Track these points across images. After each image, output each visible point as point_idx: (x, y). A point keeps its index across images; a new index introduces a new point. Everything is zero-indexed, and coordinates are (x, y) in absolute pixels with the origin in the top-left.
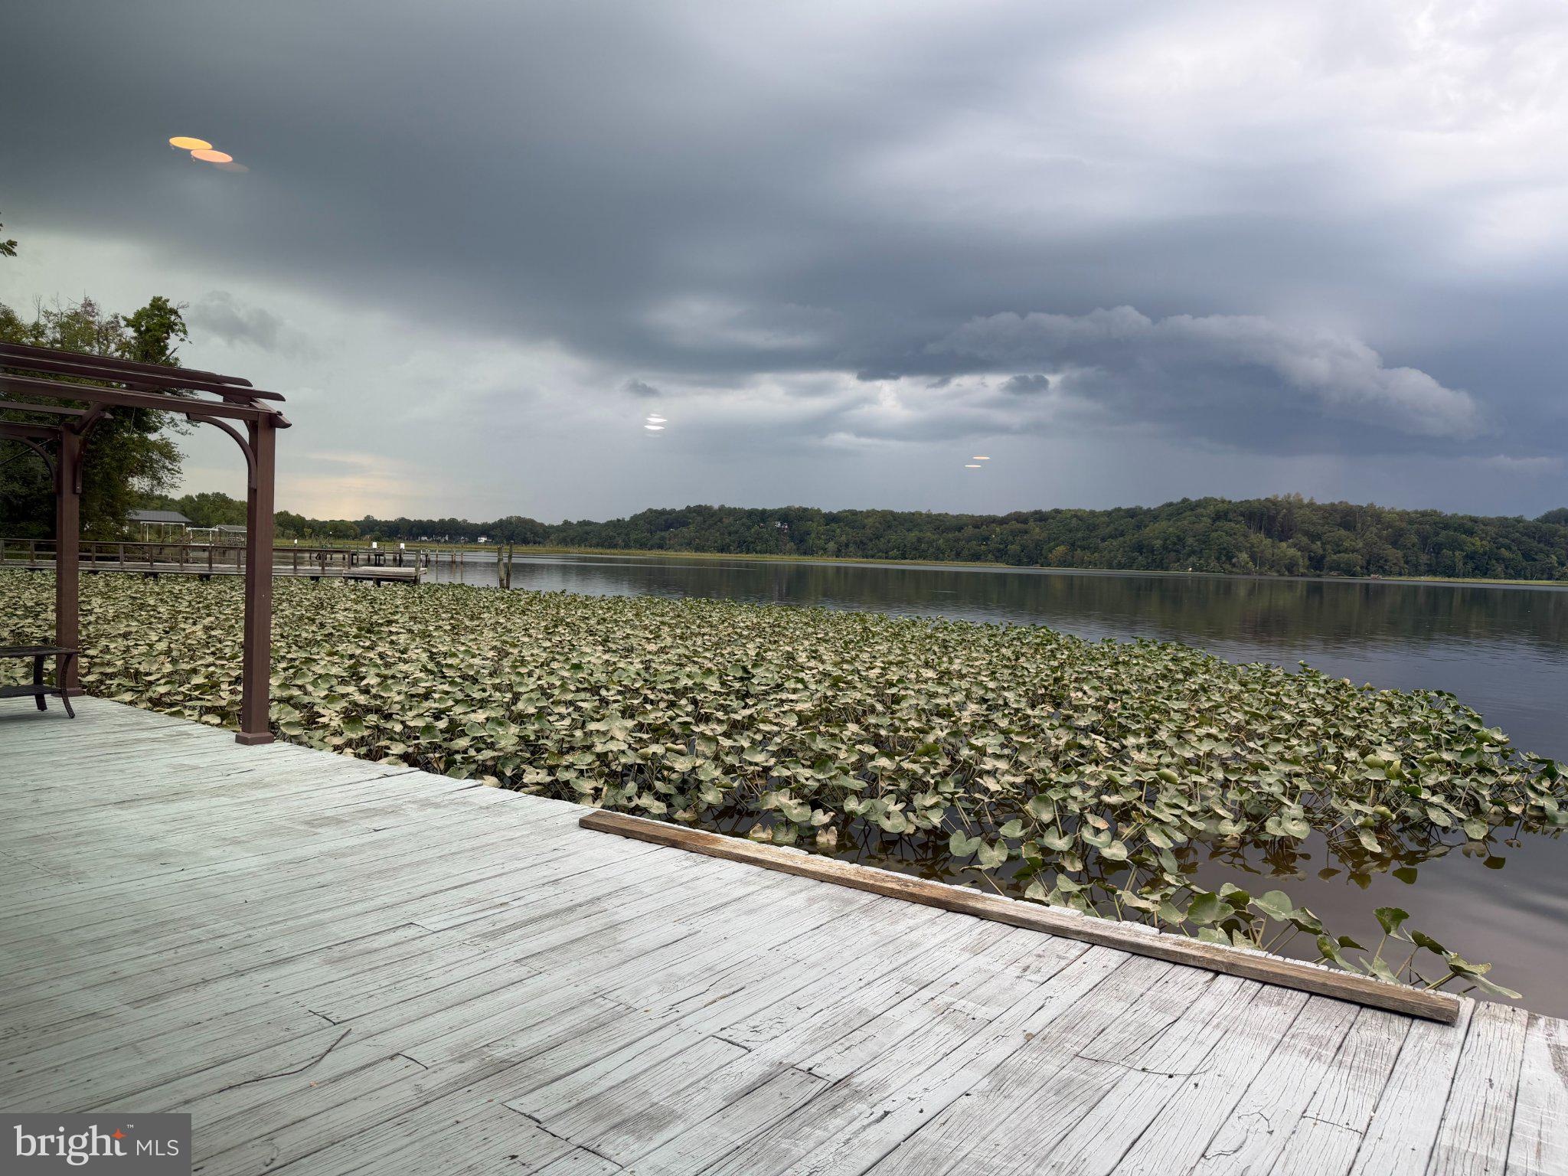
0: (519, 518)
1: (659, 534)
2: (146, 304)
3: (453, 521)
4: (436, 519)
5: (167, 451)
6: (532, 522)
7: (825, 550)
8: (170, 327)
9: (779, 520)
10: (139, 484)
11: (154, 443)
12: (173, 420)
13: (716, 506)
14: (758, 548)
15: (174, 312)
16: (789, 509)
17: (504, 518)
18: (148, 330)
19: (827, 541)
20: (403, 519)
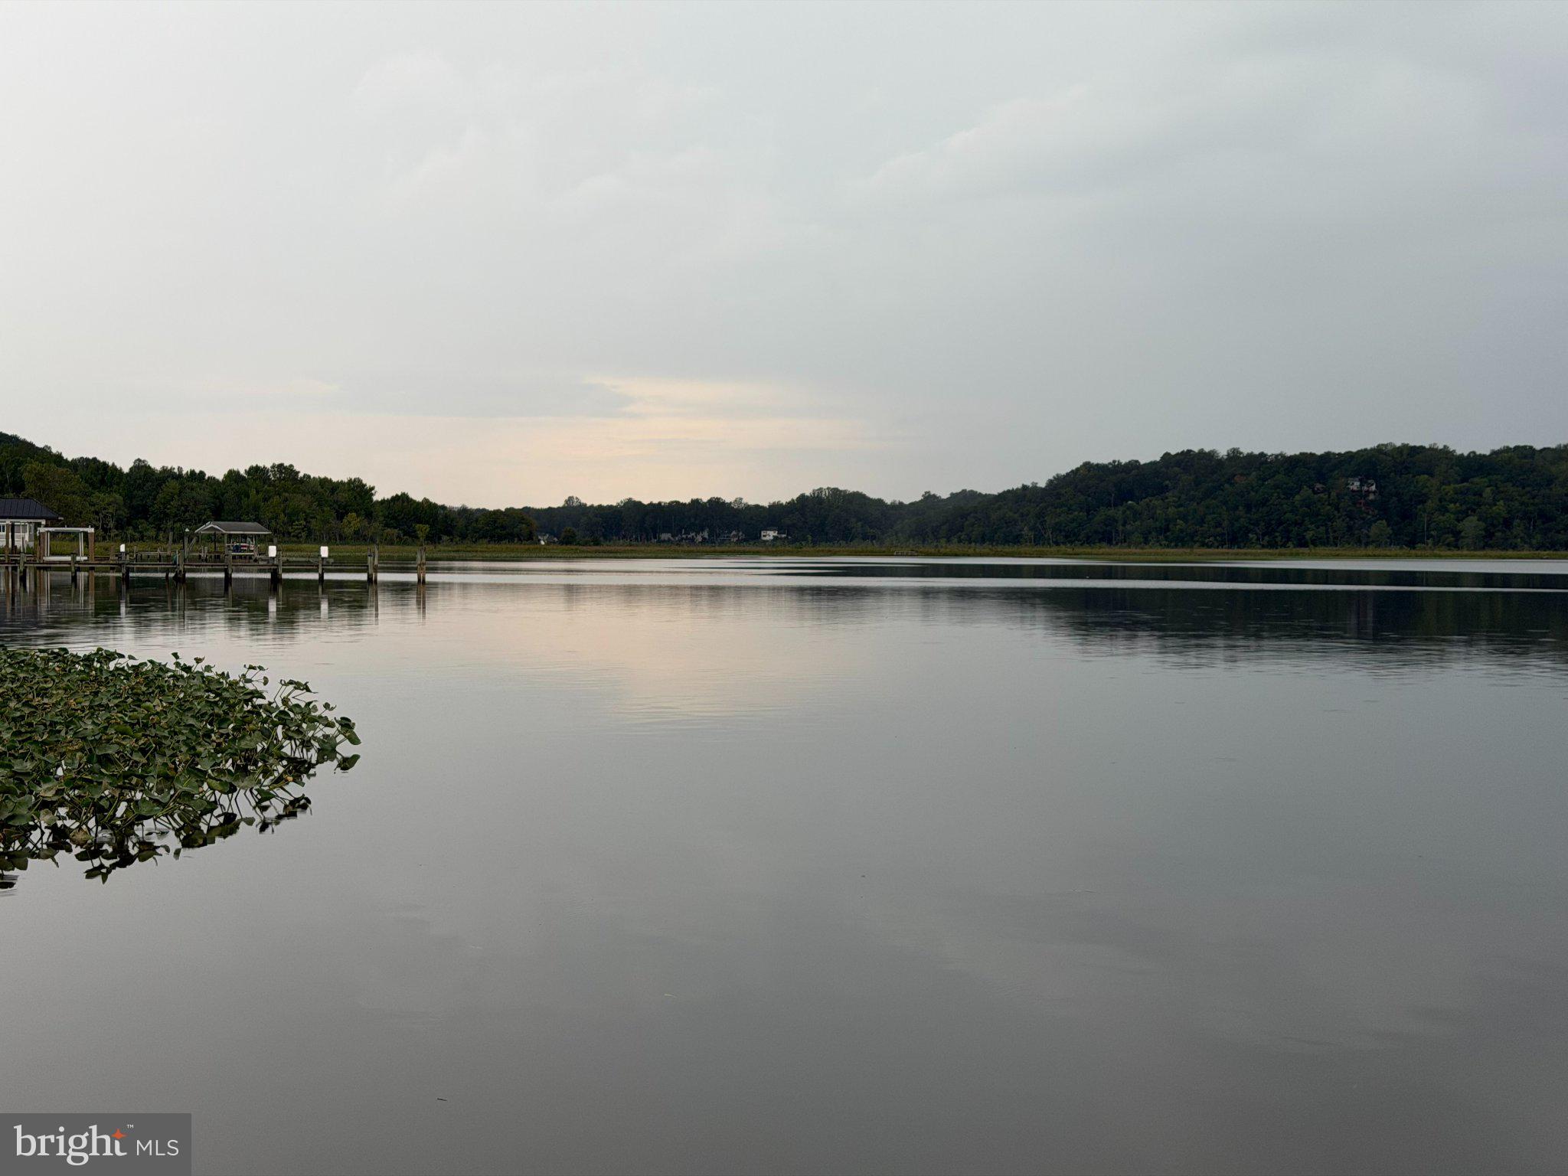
0: (836, 491)
1: (1104, 513)
3: (716, 504)
4: (686, 500)
6: (859, 497)
7: (1457, 534)
9: (1354, 475)
13: (1223, 452)
14: (1309, 535)
16: (1380, 450)
17: (808, 493)
19: (1462, 516)
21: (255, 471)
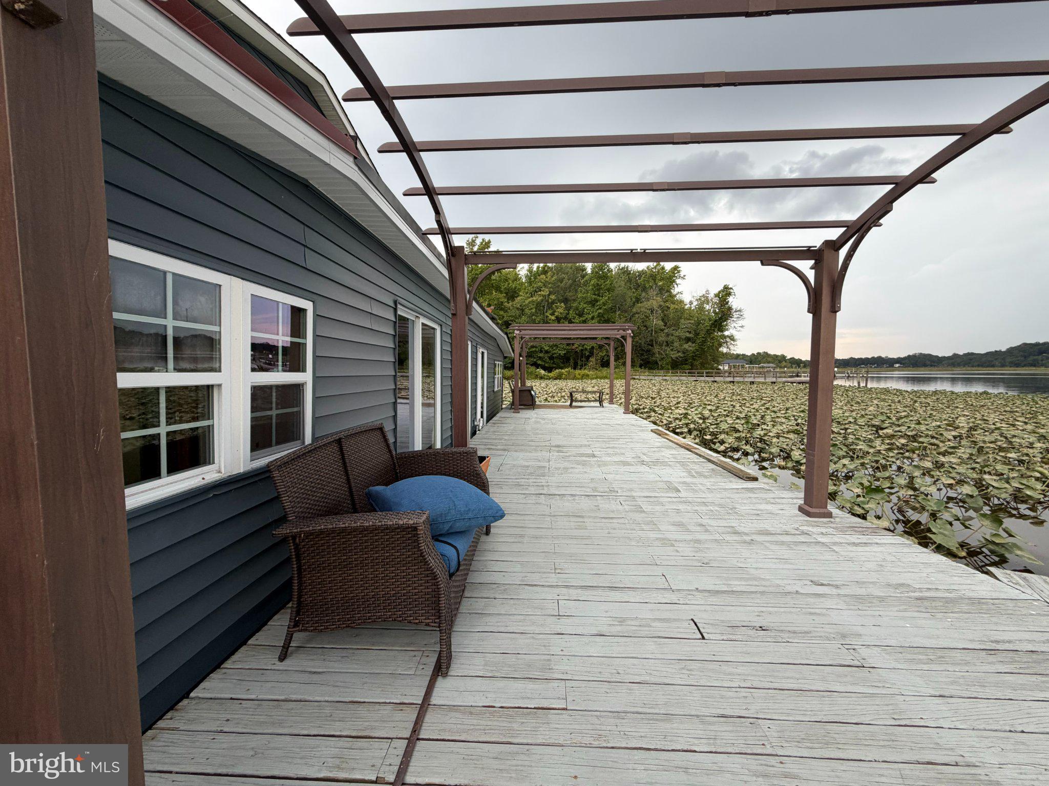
0: (921, 354)
2: (721, 288)
3: (880, 358)
4: (870, 357)
5: (732, 338)
6: (930, 355)
8: (729, 294)
10: (724, 350)
11: (728, 336)
12: (735, 327)
15: (731, 288)
17: (911, 354)
18: (722, 297)
20: (852, 358)
21: (758, 353)
